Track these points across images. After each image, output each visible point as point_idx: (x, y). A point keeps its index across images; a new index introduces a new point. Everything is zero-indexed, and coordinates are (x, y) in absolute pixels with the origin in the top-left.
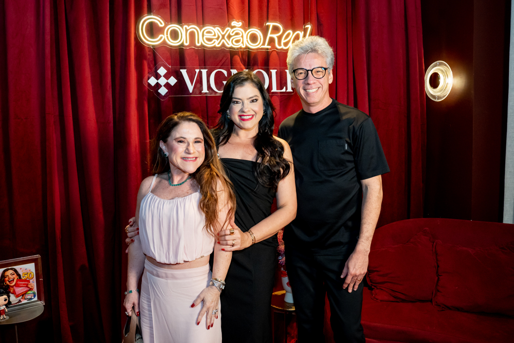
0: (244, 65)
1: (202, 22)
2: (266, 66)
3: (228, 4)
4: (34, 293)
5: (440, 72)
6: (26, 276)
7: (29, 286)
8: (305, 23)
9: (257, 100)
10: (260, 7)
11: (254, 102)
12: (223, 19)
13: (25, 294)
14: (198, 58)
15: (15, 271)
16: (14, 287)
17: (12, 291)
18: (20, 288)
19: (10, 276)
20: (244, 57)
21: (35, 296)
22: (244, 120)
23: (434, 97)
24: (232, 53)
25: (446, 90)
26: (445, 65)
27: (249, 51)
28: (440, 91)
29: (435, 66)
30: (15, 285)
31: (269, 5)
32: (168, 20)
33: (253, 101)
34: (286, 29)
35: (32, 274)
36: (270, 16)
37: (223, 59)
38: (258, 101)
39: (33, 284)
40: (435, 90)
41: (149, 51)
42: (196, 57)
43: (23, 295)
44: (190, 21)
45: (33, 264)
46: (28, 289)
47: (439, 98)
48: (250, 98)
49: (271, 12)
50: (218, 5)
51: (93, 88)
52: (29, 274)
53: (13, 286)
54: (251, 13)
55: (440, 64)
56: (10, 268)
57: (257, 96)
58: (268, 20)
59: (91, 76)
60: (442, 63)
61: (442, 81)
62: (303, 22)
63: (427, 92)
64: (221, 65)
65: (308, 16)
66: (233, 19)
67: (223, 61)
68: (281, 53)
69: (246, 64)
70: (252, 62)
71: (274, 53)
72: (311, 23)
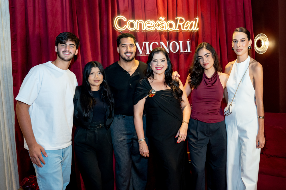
0: (166, 40)
1: (145, 19)
2: (177, 39)
3: (157, 8)
8: (195, 16)
10: (173, 9)
12: (155, 16)
20: (166, 35)
23: (259, 52)
24: (161, 33)
25: (265, 48)
26: (265, 36)
27: (168, 32)
28: (263, 48)
29: (259, 36)
31: (178, 8)
32: (128, 18)
34: (186, 20)
36: (178, 14)
37: (156, 36)
40: (260, 48)
42: (143, 36)
44: (139, 18)
47: (262, 52)
49: (179, 12)
50: (153, 9)
51: (92, 54)
54: (168, 13)
58: (177, 16)
59: (91, 47)
60: (262, 35)
61: (263, 43)
62: (194, 16)
63: (255, 50)
64: (156, 40)
65: (197, 13)
66: (160, 16)
67: (156, 38)
68: (184, 33)
69: (167, 39)
70: (170, 37)
71: (181, 33)
72: (198, 17)
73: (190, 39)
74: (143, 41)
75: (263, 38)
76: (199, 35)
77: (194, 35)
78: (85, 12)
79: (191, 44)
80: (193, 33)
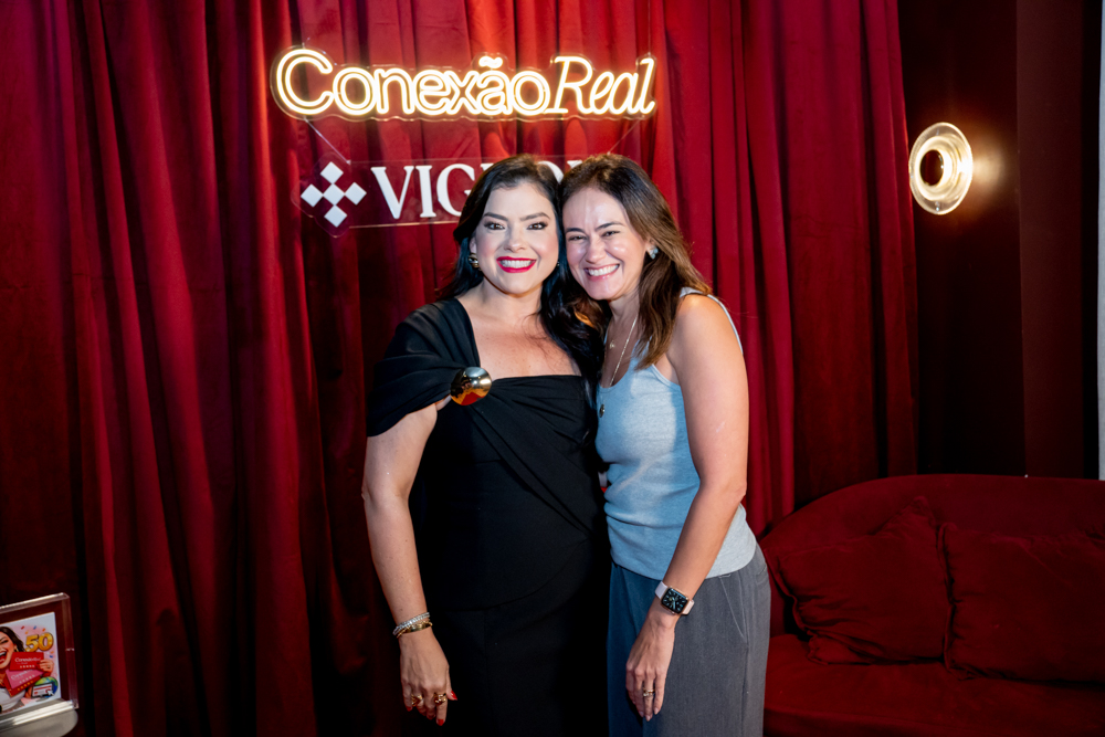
1: (415, 63)
2: (558, 152)
3: (469, 18)
4: (54, 684)
5: (943, 147)
6: (35, 643)
7: (43, 666)
8: (640, 53)
9: (544, 225)
10: (540, 22)
11: (537, 229)
12: (458, 51)
13: (32, 685)
14: (408, 141)
15: (10, 633)
16: (7, 671)
18: (21, 674)
20: (509, 135)
21: (54, 690)
22: (508, 270)
23: (932, 204)
24: (485, 127)
25: (958, 189)
26: (955, 133)
27: (519, 122)
28: (946, 190)
29: (932, 135)
30: (8, 667)
31: (561, 17)
32: (340, 60)
33: (534, 227)
34: (599, 67)
35: (49, 638)
36: (564, 42)
37: (463, 140)
38: (547, 228)
39: (52, 661)
40: (934, 188)
41: (301, 129)
42: (404, 139)
43: (27, 689)
44: (388, 60)
45: (51, 615)
46: (40, 673)
47: (943, 205)
48: (529, 217)
49: (566, 31)
50: (449, 22)
52: (41, 639)
53: (6, 667)
54: (521, 37)
55: (944, 131)
57: (545, 215)
58: (558, 51)
60: (946, 127)
61: (947, 167)
62: (635, 51)
63: (915, 195)
64: (462, 156)
65: (646, 43)
66: (482, 51)
67: (464, 146)
68: (591, 124)
70: (527, 145)
71: (577, 124)
72: (654, 54)
74: (405, 161)
75: (946, 145)
76: (658, 135)
77: (637, 131)
80: (630, 127)
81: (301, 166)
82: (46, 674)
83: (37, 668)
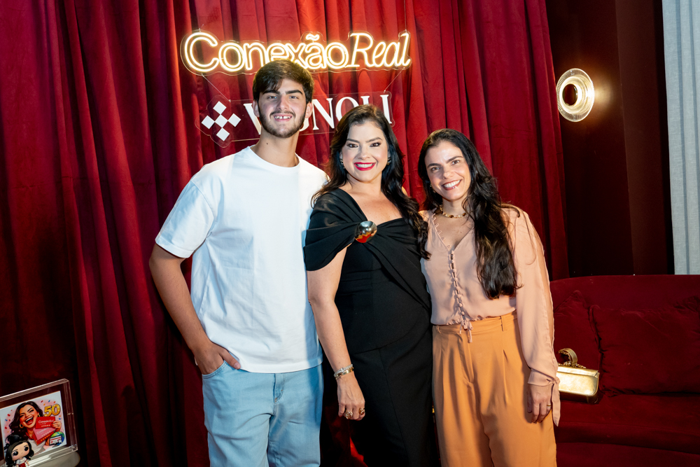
0: (326, 93)
1: (267, 40)
2: (355, 91)
3: (298, 10)
4: (62, 435)
5: (576, 83)
6: (50, 411)
7: (55, 425)
8: (401, 30)
9: (379, 144)
10: (340, 12)
12: (292, 31)
13: (50, 437)
15: (35, 405)
17: (31, 435)
18: (43, 430)
19: (28, 414)
20: (324, 81)
21: (63, 440)
23: (570, 116)
25: (586, 107)
26: (583, 74)
27: (330, 73)
28: (580, 107)
29: (569, 75)
30: (35, 426)
31: (353, 9)
32: (222, 39)
33: (374, 145)
35: (58, 407)
36: (355, 25)
38: (381, 146)
39: (60, 421)
40: (572, 107)
41: (198, 81)
43: (46, 440)
44: (251, 38)
45: (58, 393)
46: (54, 430)
47: (577, 117)
49: (355, 18)
50: (287, 13)
51: (125, 137)
52: (53, 408)
53: (33, 428)
54: (329, 21)
55: (576, 73)
56: (26, 402)
57: (380, 138)
58: (352, 29)
60: (577, 71)
61: (579, 94)
62: (397, 30)
63: (561, 111)
65: (403, 22)
66: (307, 31)
68: (373, 73)
69: (328, 92)
70: (335, 88)
71: (365, 73)
72: (409, 30)
73: (388, 90)
75: (578, 81)
76: (413, 78)
77: (400, 77)
78: (103, 22)
79: (392, 103)
80: (396, 75)
81: (200, 104)
82: (57, 430)
83: (52, 427)
